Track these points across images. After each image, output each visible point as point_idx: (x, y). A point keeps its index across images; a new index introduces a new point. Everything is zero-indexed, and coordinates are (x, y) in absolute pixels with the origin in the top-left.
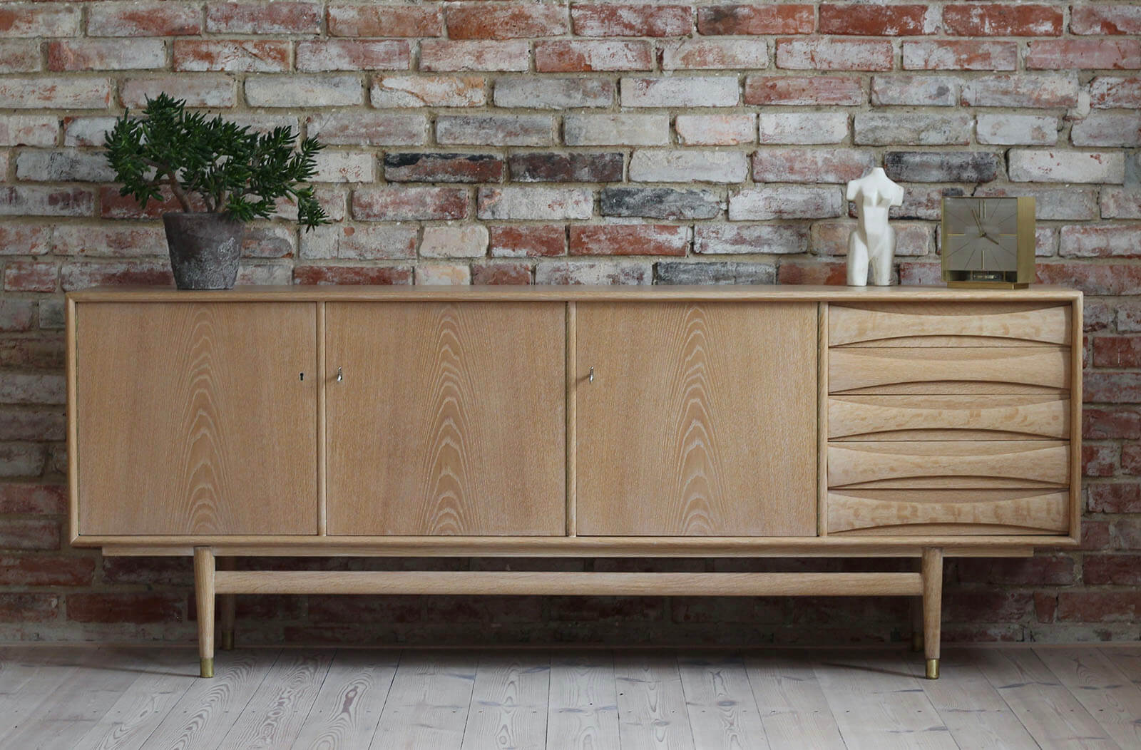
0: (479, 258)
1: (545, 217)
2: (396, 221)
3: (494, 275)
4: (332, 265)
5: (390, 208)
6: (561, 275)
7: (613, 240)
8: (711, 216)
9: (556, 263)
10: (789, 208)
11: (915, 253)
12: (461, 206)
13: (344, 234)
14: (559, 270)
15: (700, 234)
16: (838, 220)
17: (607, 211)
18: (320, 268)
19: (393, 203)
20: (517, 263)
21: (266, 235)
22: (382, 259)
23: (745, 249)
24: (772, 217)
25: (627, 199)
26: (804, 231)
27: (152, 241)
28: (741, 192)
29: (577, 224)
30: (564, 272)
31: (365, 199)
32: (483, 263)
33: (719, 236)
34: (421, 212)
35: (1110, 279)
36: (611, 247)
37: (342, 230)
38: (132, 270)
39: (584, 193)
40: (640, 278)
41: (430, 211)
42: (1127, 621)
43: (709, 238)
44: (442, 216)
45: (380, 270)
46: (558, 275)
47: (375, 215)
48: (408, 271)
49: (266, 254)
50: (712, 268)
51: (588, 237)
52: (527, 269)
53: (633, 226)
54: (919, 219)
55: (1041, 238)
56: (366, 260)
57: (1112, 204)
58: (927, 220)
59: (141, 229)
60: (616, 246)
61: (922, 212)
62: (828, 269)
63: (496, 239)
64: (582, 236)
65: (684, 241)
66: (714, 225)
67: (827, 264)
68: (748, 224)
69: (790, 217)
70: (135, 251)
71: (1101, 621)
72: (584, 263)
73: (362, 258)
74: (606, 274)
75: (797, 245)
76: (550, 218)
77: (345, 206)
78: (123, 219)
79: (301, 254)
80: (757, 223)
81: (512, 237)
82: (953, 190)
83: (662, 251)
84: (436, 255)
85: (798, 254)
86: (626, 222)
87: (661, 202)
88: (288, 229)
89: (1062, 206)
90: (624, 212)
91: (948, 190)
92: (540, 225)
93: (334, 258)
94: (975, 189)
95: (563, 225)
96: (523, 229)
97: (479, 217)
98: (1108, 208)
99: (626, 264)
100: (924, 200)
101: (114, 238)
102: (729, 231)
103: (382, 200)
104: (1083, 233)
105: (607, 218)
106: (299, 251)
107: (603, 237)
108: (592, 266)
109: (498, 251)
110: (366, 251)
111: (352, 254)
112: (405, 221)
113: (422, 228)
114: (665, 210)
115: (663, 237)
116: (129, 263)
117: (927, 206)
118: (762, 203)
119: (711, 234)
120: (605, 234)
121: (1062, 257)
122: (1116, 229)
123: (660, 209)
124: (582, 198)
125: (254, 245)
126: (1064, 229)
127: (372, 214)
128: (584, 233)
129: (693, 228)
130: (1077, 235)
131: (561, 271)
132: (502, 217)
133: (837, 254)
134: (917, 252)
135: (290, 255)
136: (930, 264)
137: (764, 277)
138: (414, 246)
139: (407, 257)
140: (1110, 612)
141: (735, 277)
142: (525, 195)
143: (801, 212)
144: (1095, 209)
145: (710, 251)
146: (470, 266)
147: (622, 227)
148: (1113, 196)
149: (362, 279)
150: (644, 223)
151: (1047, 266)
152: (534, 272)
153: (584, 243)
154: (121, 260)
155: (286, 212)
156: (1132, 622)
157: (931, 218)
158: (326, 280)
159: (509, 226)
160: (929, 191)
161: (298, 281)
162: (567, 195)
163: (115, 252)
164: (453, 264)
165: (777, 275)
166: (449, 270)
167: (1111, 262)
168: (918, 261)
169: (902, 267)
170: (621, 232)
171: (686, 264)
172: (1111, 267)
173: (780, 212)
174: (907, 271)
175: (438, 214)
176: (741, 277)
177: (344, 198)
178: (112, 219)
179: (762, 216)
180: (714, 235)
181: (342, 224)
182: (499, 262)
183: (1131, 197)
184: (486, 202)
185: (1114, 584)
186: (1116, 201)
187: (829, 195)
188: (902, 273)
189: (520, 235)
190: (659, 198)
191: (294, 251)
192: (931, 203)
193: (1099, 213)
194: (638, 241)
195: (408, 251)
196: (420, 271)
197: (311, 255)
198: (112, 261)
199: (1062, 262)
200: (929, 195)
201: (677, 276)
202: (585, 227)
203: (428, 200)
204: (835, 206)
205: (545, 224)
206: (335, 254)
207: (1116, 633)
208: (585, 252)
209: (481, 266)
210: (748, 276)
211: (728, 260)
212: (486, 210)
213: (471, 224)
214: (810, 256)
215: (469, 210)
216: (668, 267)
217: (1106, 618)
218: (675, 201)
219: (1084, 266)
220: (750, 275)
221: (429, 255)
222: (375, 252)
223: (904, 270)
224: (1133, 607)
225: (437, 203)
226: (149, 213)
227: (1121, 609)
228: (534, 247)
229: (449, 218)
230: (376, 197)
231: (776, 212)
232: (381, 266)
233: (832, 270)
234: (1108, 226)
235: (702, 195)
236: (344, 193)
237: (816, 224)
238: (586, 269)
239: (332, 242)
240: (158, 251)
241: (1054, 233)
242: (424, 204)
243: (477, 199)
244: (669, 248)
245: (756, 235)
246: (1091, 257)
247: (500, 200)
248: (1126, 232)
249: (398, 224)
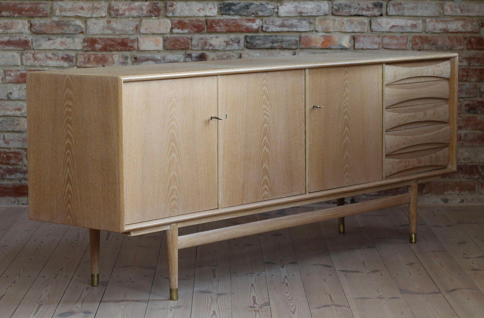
0: (167, 34)
1: (197, 15)
2: (130, 17)
3: (173, 41)
4: (101, 37)
5: (127, 11)
6: (203, 41)
7: (227, 25)
8: (270, 14)
9: (201, 36)
10: (305, 11)
11: (361, 31)
12: (159, 10)
13: (106, 23)
14: (202, 39)
15: (265, 22)
16: (327, 16)
17: (224, 13)
18: (96, 38)
19: (128, 9)
20: (184, 36)
21: (71, 24)
22: (124, 34)
23: (285, 29)
24: (298, 15)
25: (233, 7)
26: (312, 21)
27: (20, 26)
28: (284, 4)
29: (210, 18)
30: (205, 40)
31: (116, 7)
32: (169, 36)
33: (274, 23)
34: (141, 13)
35: (448, 43)
36: (226, 29)
37: (105, 21)
38: (12, 39)
39: (213, 5)
40: (239, 42)
41: (145, 13)
42: (455, 194)
43: (269, 24)
44: (150, 15)
45: (123, 39)
46: (202, 41)
47: (120, 15)
48: (135, 39)
49: (71, 32)
50: (270, 38)
51: (215, 24)
52: (188, 38)
53: (235, 19)
54: (362, 16)
55: (417, 24)
56: (116, 35)
57: (449, 9)
58: (366, 16)
59: (15, 21)
60: (228, 28)
61: (364, 13)
62: (322, 38)
63: (174, 25)
64: (213, 24)
65: (258, 26)
66: (272, 18)
67: (322, 36)
68: (287, 18)
69: (305, 15)
70: (13, 31)
71: (443, 194)
72: (214, 36)
73: (114, 34)
74: (223, 41)
75: (309, 27)
76: (198, 16)
77: (107, 11)
78: (7, 17)
79: (87, 32)
80: (291, 18)
81: (181, 24)
82: (378, 3)
83: (248, 30)
84: (147, 32)
85: (309, 31)
86: (232, 18)
87: (248, 8)
88: (81, 21)
89: (426, 10)
90: (232, 13)
91: (376, 3)
92: (194, 19)
93: (102, 34)
94: (388, 2)
95: (204, 19)
96: (186, 21)
97: (167, 15)
98: (447, 11)
99: (233, 36)
100: (365, 7)
101: (3, 25)
102: (279, 22)
103: (123, 8)
104: (436, 22)
105: (224, 16)
106: (86, 31)
107: (222, 24)
108: (217, 37)
109: (175, 31)
110: (116, 31)
111: (110, 32)
112: (133, 17)
113: (141, 20)
114: (250, 12)
115: (249, 24)
116: (10, 36)
117: (366, 10)
118: (293, 9)
119: (270, 23)
120: (223, 23)
121: (427, 33)
122: (451, 20)
123: (248, 12)
124: (212, 7)
125: (66, 28)
126: (428, 20)
127: (118, 14)
128: (213, 22)
129: (262, 20)
130: (433, 23)
131: (203, 39)
132: (177, 15)
133: (327, 31)
134: (362, 31)
135: (82, 32)
136: (368, 36)
137: (294, 42)
138: (137, 28)
139: (135, 33)
140: (448, 190)
141: (281, 42)
142: (187, 5)
143: (311, 13)
144: (441, 11)
145: (270, 30)
146: (163, 37)
147: (230, 19)
148: (449, 6)
149: (114, 43)
150: (241, 18)
151: (420, 37)
152: (191, 40)
153: (214, 26)
154: (6, 35)
155: (80, 13)
156: (458, 195)
157: (369, 16)
158: (98, 43)
159: (180, 19)
160: (367, 3)
161: (86, 44)
162: (206, 5)
163: (4, 31)
164: (155, 36)
165: (300, 41)
166: (154, 39)
167: (449, 35)
168: (363, 35)
169: (355, 37)
170: (230, 22)
171: (259, 36)
172: (448, 37)
173: (301, 13)
174: (358, 39)
175: (148, 14)
176: (283, 42)
177: (106, 7)
178: (2, 16)
179: (293, 15)
180: (272, 23)
181: (105, 19)
182: (175, 35)
183: (457, 6)
184: (170, 8)
185: (450, 177)
186: (451, 8)
187: (323, 6)
188: (355, 40)
189: (185, 23)
190: (247, 7)
191: (84, 31)
192: (368, 9)
193: (443, 13)
194: (238, 26)
195: (135, 31)
196: (141, 40)
197: (91, 32)
198: (3, 35)
199: (426, 35)
200: (367, 5)
201: (255, 42)
202: (214, 20)
203: (144, 8)
204: (326, 10)
205: (196, 18)
206: (102, 32)
207: (450, 200)
208: (214, 31)
209: (168, 38)
210: (287, 41)
211: (278, 34)
212: (169, 12)
213: (163, 18)
214: (314, 32)
215: (162, 12)
216: (251, 37)
217: (446, 193)
218: (255, 8)
219: (437, 37)
220: (288, 41)
221: (144, 32)
222: (120, 31)
223: (356, 39)
224: (458, 188)
225: (148, 9)
226: (19, 14)
227: (453, 189)
228: (191, 29)
229: (153, 16)
230: (120, 6)
231: (299, 13)
232: (123, 37)
233: (324, 39)
234: (447, 19)
235: (266, 5)
236: (106, 4)
237: (317, 18)
238: (215, 39)
239: (101, 27)
240: (23, 31)
241: (423, 22)
242: (142, 9)
243: (166, 7)
244: (252, 29)
245: (290, 23)
246: (440, 33)
247: (176, 8)
248: (455, 22)
249: (131, 18)
